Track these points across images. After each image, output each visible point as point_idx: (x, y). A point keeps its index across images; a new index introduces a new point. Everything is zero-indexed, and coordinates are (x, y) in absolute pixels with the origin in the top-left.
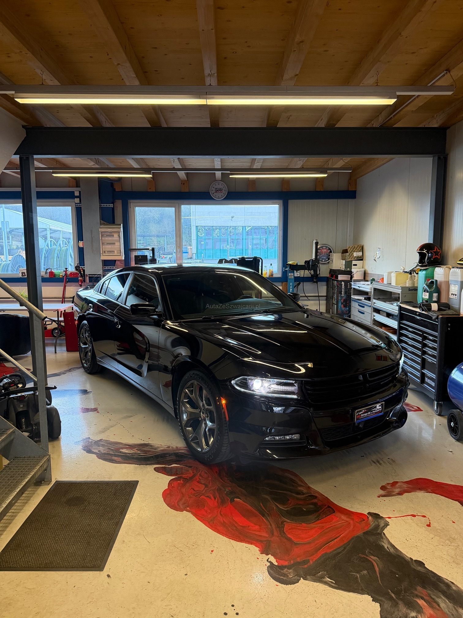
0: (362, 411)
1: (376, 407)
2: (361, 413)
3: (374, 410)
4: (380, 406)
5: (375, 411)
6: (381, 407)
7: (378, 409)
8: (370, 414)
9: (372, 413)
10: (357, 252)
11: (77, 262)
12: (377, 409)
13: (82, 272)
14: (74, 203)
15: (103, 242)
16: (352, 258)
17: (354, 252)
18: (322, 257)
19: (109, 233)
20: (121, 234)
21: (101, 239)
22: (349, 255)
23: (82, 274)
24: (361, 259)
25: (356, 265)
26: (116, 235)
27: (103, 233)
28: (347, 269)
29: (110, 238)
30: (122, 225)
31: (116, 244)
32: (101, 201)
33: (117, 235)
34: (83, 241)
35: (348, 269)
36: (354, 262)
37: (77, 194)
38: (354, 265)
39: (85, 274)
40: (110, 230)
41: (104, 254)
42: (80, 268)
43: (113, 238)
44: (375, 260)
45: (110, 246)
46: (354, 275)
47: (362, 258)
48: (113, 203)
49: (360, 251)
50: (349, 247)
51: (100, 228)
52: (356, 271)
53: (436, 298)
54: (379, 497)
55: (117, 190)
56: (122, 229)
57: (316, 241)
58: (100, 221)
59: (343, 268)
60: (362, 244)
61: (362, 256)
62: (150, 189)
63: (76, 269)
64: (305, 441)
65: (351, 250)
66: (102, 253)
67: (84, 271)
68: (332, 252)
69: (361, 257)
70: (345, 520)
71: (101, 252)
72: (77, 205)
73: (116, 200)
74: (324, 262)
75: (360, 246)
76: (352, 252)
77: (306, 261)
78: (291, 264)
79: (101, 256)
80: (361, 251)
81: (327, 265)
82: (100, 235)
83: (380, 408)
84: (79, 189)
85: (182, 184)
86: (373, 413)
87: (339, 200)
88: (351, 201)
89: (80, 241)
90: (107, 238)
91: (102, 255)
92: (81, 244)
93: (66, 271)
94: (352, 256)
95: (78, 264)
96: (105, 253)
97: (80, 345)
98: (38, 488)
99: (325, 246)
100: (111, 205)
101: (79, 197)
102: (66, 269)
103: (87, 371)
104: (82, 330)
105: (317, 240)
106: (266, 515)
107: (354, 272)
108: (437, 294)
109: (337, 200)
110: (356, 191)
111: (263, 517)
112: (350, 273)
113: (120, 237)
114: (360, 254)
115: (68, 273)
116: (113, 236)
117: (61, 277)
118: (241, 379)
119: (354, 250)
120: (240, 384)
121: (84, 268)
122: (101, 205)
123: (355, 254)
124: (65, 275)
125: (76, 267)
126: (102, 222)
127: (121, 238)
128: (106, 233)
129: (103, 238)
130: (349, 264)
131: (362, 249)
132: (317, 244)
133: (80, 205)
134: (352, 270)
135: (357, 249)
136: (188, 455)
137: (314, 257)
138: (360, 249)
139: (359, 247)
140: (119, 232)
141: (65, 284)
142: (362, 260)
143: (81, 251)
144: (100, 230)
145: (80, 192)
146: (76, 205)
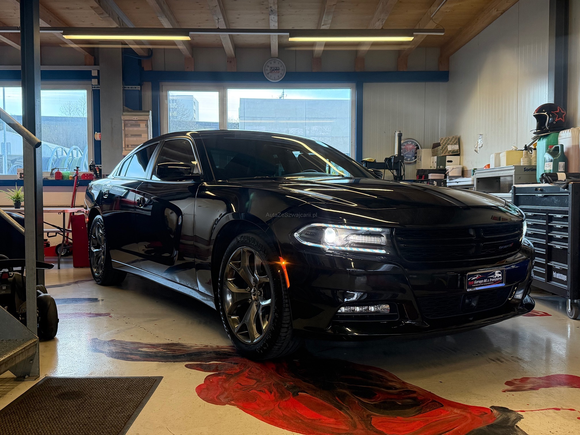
0: (476, 276)
1: (494, 274)
2: (474, 278)
3: (492, 278)
4: (499, 273)
5: (493, 280)
6: (500, 275)
7: (497, 277)
8: (487, 282)
9: (489, 282)
10: (452, 144)
11: (92, 159)
12: (495, 277)
13: (98, 172)
14: (91, 86)
15: (126, 133)
16: (446, 152)
17: (448, 144)
18: (407, 155)
19: (134, 122)
20: (149, 123)
21: (123, 128)
22: (442, 148)
23: (98, 174)
24: (457, 153)
25: (451, 161)
26: (143, 125)
27: (127, 122)
28: (439, 167)
29: (135, 129)
30: (151, 112)
31: (142, 136)
32: (126, 81)
33: (145, 124)
34: (100, 132)
35: (441, 167)
36: (448, 158)
37: (94, 73)
38: (448, 161)
39: (102, 174)
40: (135, 118)
41: (127, 149)
42: (95, 166)
43: (139, 128)
44: (475, 151)
45: (135, 139)
46: (449, 173)
47: (459, 153)
48: (140, 85)
49: (455, 144)
50: (442, 139)
51: (123, 115)
52: (452, 168)
53: (562, 169)
54: (504, 392)
55: (145, 69)
56: (151, 117)
57: (398, 133)
58: (123, 107)
59: (434, 166)
60: (459, 136)
61: (459, 151)
62: (188, 68)
63: (91, 169)
64: (397, 314)
65: (445, 142)
66: (125, 148)
67: (100, 171)
68: (419, 149)
69: (457, 151)
70: (458, 414)
71: (124, 146)
72: (95, 87)
73: (145, 83)
74: (410, 161)
75: (455, 137)
76: (446, 145)
77: (386, 158)
78: (368, 161)
79: (123, 151)
80: (458, 143)
81: (414, 166)
82: (123, 124)
83: (500, 277)
84: (97, 67)
85: (228, 61)
86: (491, 282)
87: (426, 83)
88: (442, 85)
89: (96, 133)
90: (131, 129)
91: (124, 149)
92: (98, 136)
93: (77, 171)
94: (446, 150)
95: (93, 162)
96: (128, 147)
97: (90, 249)
98: (19, 384)
99: (411, 141)
100: (138, 88)
101: (98, 77)
102: (78, 168)
103: (98, 282)
104: (95, 228)
105: (400, 131)
106: (344, 408)
107: (449, 169)
108: (564, 163)
109: (424, 83)
110: (448, 72)
111: (340, 410)
112: (444, 171)
113: (148, 127)
114: (456, 147)
115: (80, 175)
116: (140, 125)
117: (70, 179)
118: (307, 229)
119: (448, 142)
120: (305, 236)
121: (101, 166)
122: (125, 88)
123: (450, 148)
124: (76, 175)
125: (90, 166)
126: (126, 108)
127: (149, 129)
128: (130, 121)
129: (126, 129)
130: (442, 161)
131: (458, 141)
132: (400, 136)
133: (98, 87)
134: (447, 167)
135: (453, 141)
136: (232, 353)
137: (396, 153)
138: (456, 141)
139: (454, 139)
140: (147, 120)
141: (75, 188)
142: (459, 155)
143: (97, 146)
144: (123, 118)
145: (98, 71)
146: (93, 87)
